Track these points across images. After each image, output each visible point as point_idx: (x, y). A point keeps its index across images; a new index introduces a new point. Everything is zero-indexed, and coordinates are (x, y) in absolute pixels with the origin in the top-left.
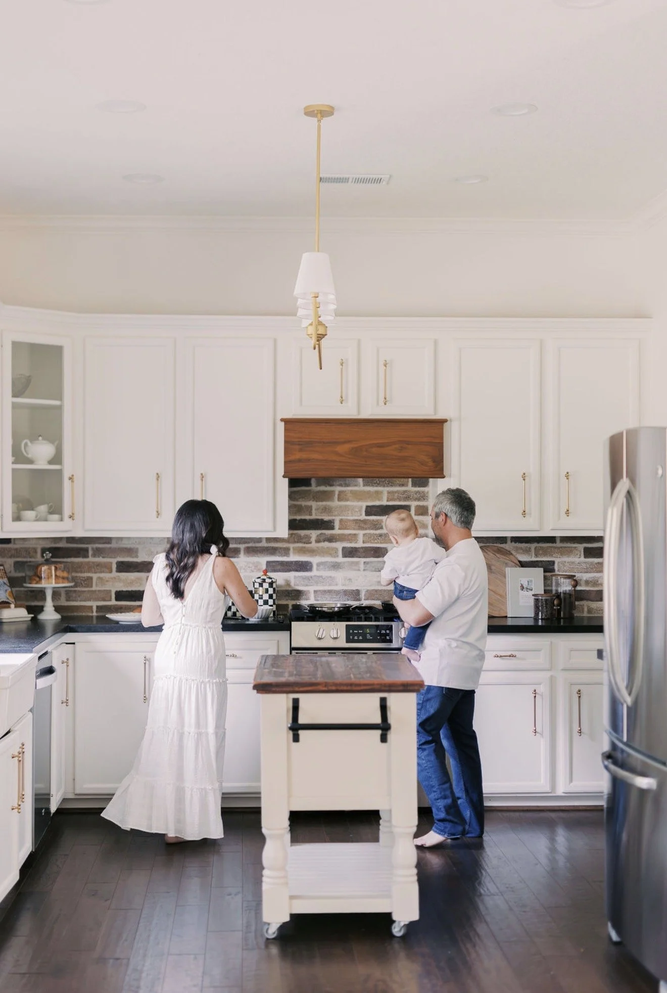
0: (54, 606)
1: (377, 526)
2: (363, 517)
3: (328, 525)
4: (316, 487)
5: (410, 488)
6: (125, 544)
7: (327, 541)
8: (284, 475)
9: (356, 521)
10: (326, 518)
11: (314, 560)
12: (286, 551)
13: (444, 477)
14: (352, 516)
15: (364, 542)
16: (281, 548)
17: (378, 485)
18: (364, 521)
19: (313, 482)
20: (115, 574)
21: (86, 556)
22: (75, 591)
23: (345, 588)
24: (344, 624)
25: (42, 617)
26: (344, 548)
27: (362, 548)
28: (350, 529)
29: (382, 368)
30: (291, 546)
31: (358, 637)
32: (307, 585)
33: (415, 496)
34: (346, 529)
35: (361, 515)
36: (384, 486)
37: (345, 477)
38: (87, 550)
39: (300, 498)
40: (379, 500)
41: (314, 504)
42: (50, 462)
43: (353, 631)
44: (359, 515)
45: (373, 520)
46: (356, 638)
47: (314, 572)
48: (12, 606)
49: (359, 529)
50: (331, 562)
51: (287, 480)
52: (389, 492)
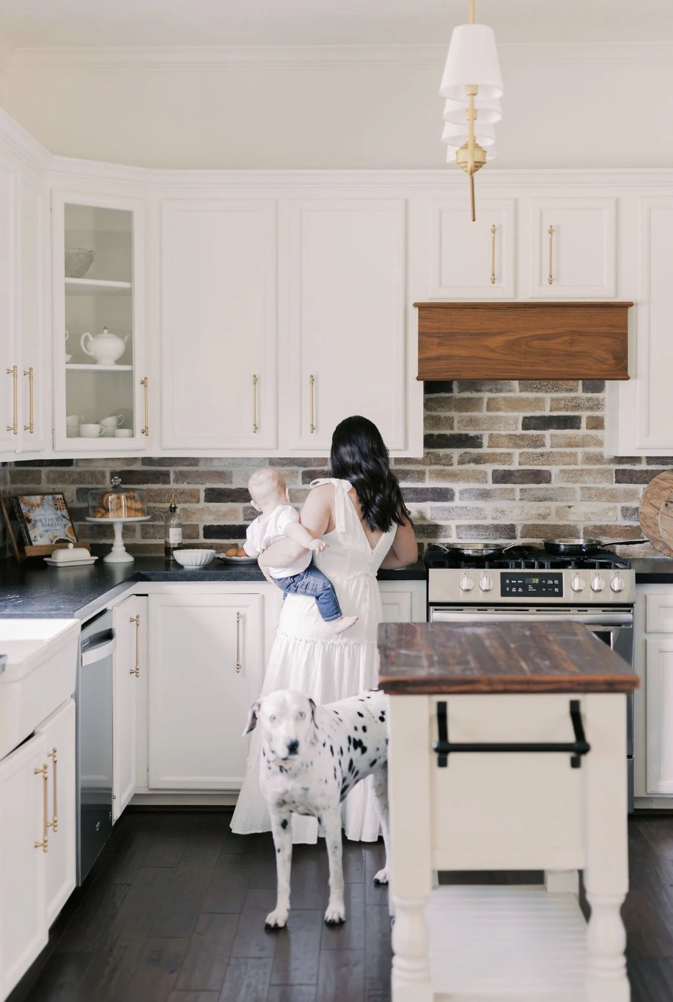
0: (125, 545)
1: (538, 442)
2: (520, 431)
3: (473, 442)
4: (459, 393)
5: (580, 393)
6: (216, 467)
7: (472, 462)
8: (418, 377)
9: (511, 437)
10: (472, 433)
11: (457, 487)
12: (421, 475)
13: (628, 379)
14: (505, 430)
15: (520, 464)
16: (413, 472)
17: (539, 390)
18: (521, 437)
19: (455, 386)
20: (203, 504)
21: (167, 482)
22: (153, 526)
23: (496, 522)
24: (497, 572)
25: (109, 559)
26: (494, 472)
27: (518, 471)
28: (502, 447)
29: (546, 236)
30: (427, 468)
31: (517, 589)
32: (447, 519)
33: (587, 404)
34: (497, 446)
35: (517, 429)
36: (547, 392)
37: (496, 379)
38: (167, 474)
39: (438, 407)
40: (540, 410)
41: (455, 415)
42: (118, 362)
43: (510, 582)
44: (514, 428)
45: (533, 436)
46: (514, 590)
47: (457, 502)
48: (71, 545)
49: (514, 447)
50: (479, 489)
51: (422, 383)
52: (553, 400)
